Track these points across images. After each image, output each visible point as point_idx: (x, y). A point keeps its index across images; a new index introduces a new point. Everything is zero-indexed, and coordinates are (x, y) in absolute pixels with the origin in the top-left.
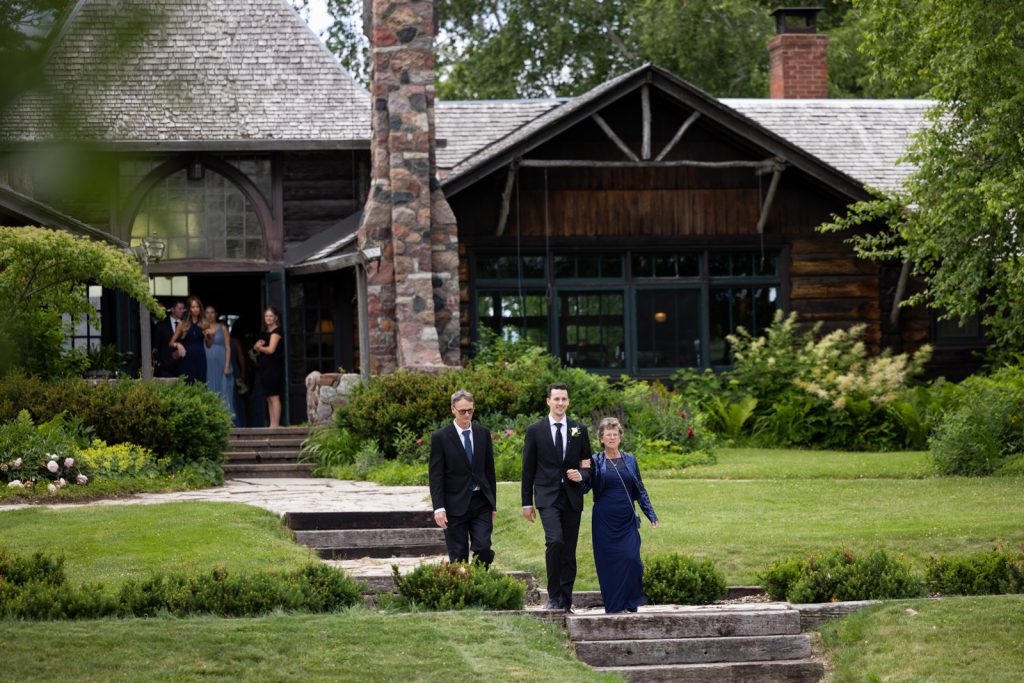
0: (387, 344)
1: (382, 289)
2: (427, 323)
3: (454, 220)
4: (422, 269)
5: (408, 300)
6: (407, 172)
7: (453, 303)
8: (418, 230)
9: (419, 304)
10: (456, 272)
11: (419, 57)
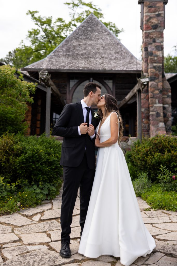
0: (146, 128)
1: (145, 109)
2: (161, 121)
3: (170, 88)
4: (159, 103)
5: (154, 113)
6: (154, 70)
7: (169, 115)
8: (158, 90)
9: (158, 115)
10: (171, 105)
11: (159, 34)
